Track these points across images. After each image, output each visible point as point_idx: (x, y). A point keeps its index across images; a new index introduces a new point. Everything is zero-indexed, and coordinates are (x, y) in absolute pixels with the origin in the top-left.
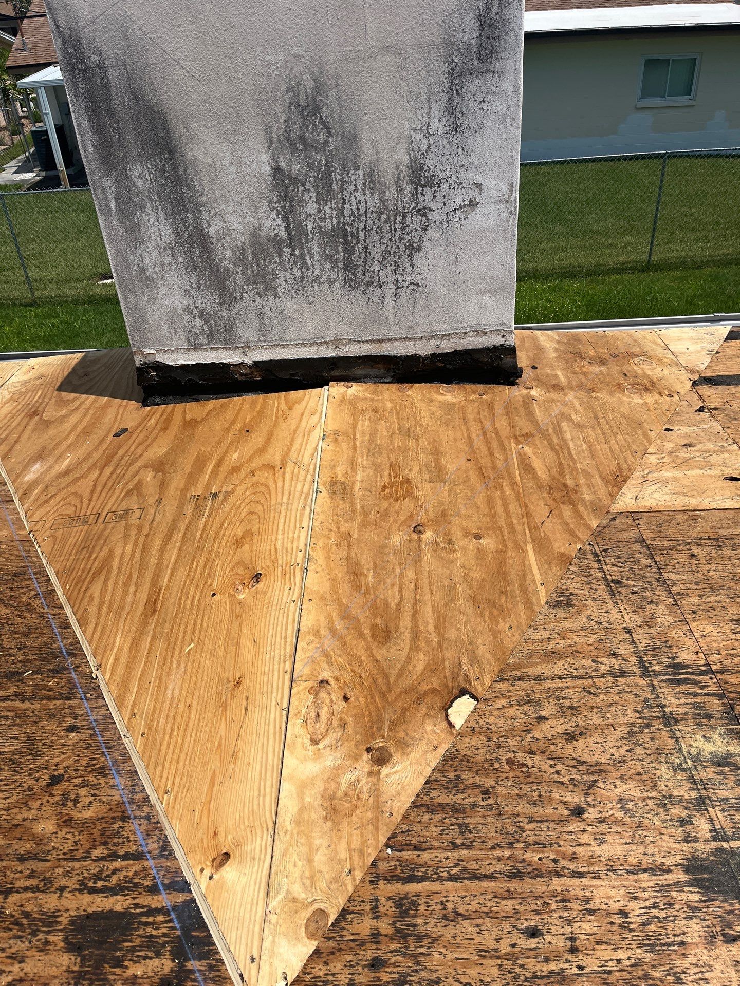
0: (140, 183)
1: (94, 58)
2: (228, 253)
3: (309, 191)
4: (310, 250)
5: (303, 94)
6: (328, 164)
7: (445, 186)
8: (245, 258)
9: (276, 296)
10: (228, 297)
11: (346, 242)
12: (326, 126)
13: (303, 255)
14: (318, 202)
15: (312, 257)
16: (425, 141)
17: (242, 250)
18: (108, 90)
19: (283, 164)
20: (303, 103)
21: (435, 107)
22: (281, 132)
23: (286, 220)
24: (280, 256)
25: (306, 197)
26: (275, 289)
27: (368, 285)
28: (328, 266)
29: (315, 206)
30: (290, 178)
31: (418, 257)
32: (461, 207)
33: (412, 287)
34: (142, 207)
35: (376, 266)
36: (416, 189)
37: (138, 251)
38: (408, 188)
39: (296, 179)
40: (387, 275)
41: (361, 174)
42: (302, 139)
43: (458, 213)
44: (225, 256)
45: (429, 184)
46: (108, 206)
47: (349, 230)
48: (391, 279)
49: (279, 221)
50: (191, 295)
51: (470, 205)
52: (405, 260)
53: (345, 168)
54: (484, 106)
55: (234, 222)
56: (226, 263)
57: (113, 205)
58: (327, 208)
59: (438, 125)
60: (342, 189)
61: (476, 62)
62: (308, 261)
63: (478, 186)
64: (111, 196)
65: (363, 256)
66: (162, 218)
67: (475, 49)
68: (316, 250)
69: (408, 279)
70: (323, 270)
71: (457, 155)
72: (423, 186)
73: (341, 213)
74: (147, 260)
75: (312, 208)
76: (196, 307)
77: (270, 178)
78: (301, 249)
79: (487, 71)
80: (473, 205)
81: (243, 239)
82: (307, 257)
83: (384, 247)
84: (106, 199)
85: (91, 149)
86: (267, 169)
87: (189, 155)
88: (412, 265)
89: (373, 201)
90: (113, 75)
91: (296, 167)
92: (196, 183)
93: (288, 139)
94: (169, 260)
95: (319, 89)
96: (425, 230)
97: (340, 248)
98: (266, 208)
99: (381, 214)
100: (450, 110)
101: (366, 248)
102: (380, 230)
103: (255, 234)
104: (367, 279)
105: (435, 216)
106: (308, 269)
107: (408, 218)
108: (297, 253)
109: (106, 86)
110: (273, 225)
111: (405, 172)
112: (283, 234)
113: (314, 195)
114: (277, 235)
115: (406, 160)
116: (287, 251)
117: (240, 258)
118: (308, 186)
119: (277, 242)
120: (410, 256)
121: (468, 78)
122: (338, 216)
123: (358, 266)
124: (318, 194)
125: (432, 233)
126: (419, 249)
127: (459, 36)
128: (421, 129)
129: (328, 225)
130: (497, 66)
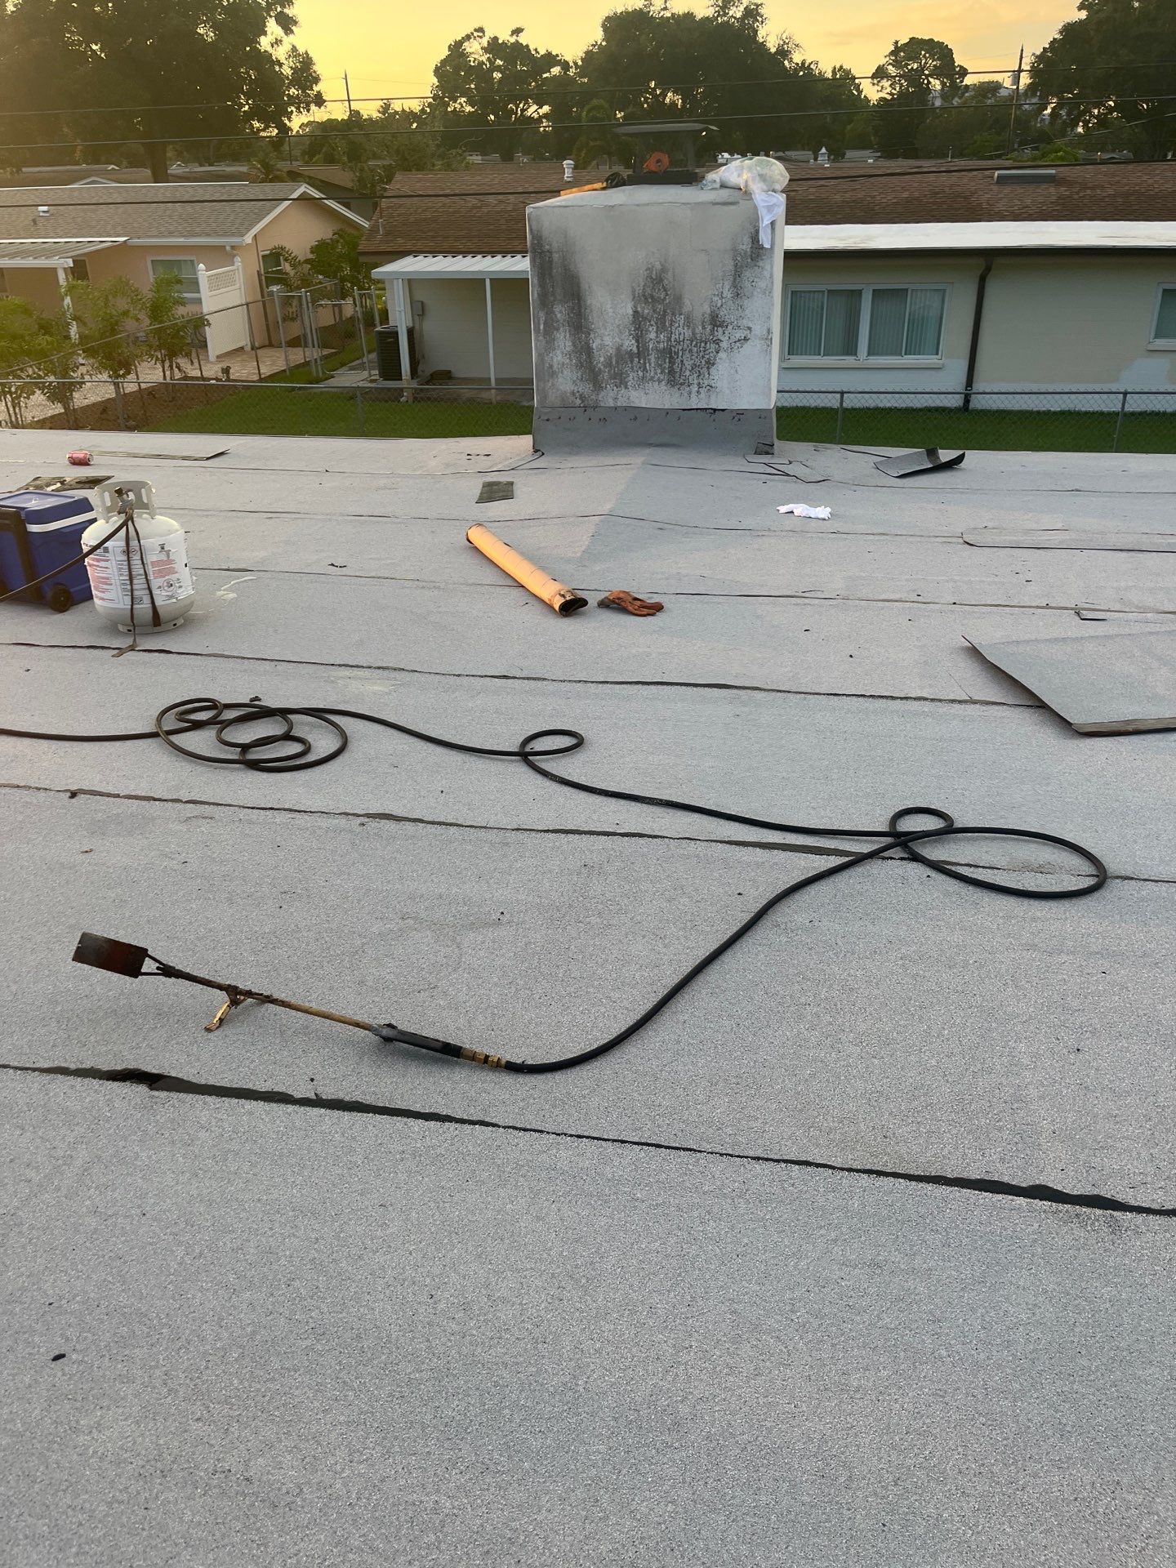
0: (559, 315)
1: (547, 247)
2: (602, 359)
3: (652, 325)
4: (649, 360)
5: (654, 272)
6: (665, 311)
7: (730, 327)
8: (611, 363)
9: (626, 388)
10: (598, 386)
11: (671, 357)
12: (665, 290)
13: (645, 363)
14: (657, 332)
15: (650, 365)
16: (720, 301)
17: (610, 358)
18: (551, 264)
19: (639, 309)
20: (654, 277)
21: (726, 283)
22: (641, 291)
23: (637, 341)
24: (632, 362)
25: (651, 329)
26: (626, 383)
27: (681, 384)
28: (659, 371)
29: (655, 334)
30: (642, 317)
31: (713, 370)
32: (739, 340)
33: (708, 387)
34: (558, 329)
35: (688, 373)
36: (714, 328)
37: (551, 355)
38: (709, 327)
39: (646, 318)
40: (693, 379)
41: (682, 317)
42: (652, 297)
43: (738, 344)
44: (600, 360)
45: (720, 326)
46: (539, 328)
47: (673, 349)
48: (696, 382)
49: (633, 341)
50: (576, 384)
51: (744, 340)
52: (705, 369)
53: (673, 314)
54: (753, 284)
55: (608, 341)
56: (599, 365)
57: (542, 327)
58: (662, 336)
59: (728, 294)
60: (671, 325)
61: (749, 260)
62: (648, 367)
63: (750, 328)
64: (542, 322)
65: (680, 366)
66: (568, 335)
67: (749, 253)
68: (653, 360)
69: (706, 382)
70: (656, 373)
71: (738, 310)
72: (717, 327)
73: (669, 339)
74: (555, 360)
75: (653, 335)
76: (578, 392)
77: (631, 319)
78: (645, 359)
79: (756, 266)
80: (746, 339)
81: (612, 351)
82: (648, 365)
83: (693, 361)
84: (539, 324)
85: (536, 295)
86: (630, 312)
87: (589, 302)
88: (709, 374)
89: (688, 333)
90: (556, 256)
91: (646, 311)
92: (590, 317)
93: (644, 295)
94: (568, 361)
95: (664, 270)
96: (717, 353)
97: (667, 360)
98: (627, 333)
99: (692, 341)
100: (734, 285)
101: (682, 361)
102: (691, 351)
103: (618, 349)
104: (681, 381)
105: (724, 345)
106: (647, 372)
107: (708, 345)
108: (642, 362)
109: (551, 262)
110: (630, 344)
111: (707, 318)
112: (635, 350)
113: (655, 328)
114: (631, 350)
115: (709, 311)
116: (636, 360)
117: (609, 364)
118: (652, 323)
119: (630, 354)
120: (708, 368)
121: (745, 268)
122: (668, 341)
123: (676, 372)
124: (658, 327)
125: (722, 355)
126: (713, 364)
127: (741, 247)
128: (718, 295)
129: (662, 346)
130: (761, 264)
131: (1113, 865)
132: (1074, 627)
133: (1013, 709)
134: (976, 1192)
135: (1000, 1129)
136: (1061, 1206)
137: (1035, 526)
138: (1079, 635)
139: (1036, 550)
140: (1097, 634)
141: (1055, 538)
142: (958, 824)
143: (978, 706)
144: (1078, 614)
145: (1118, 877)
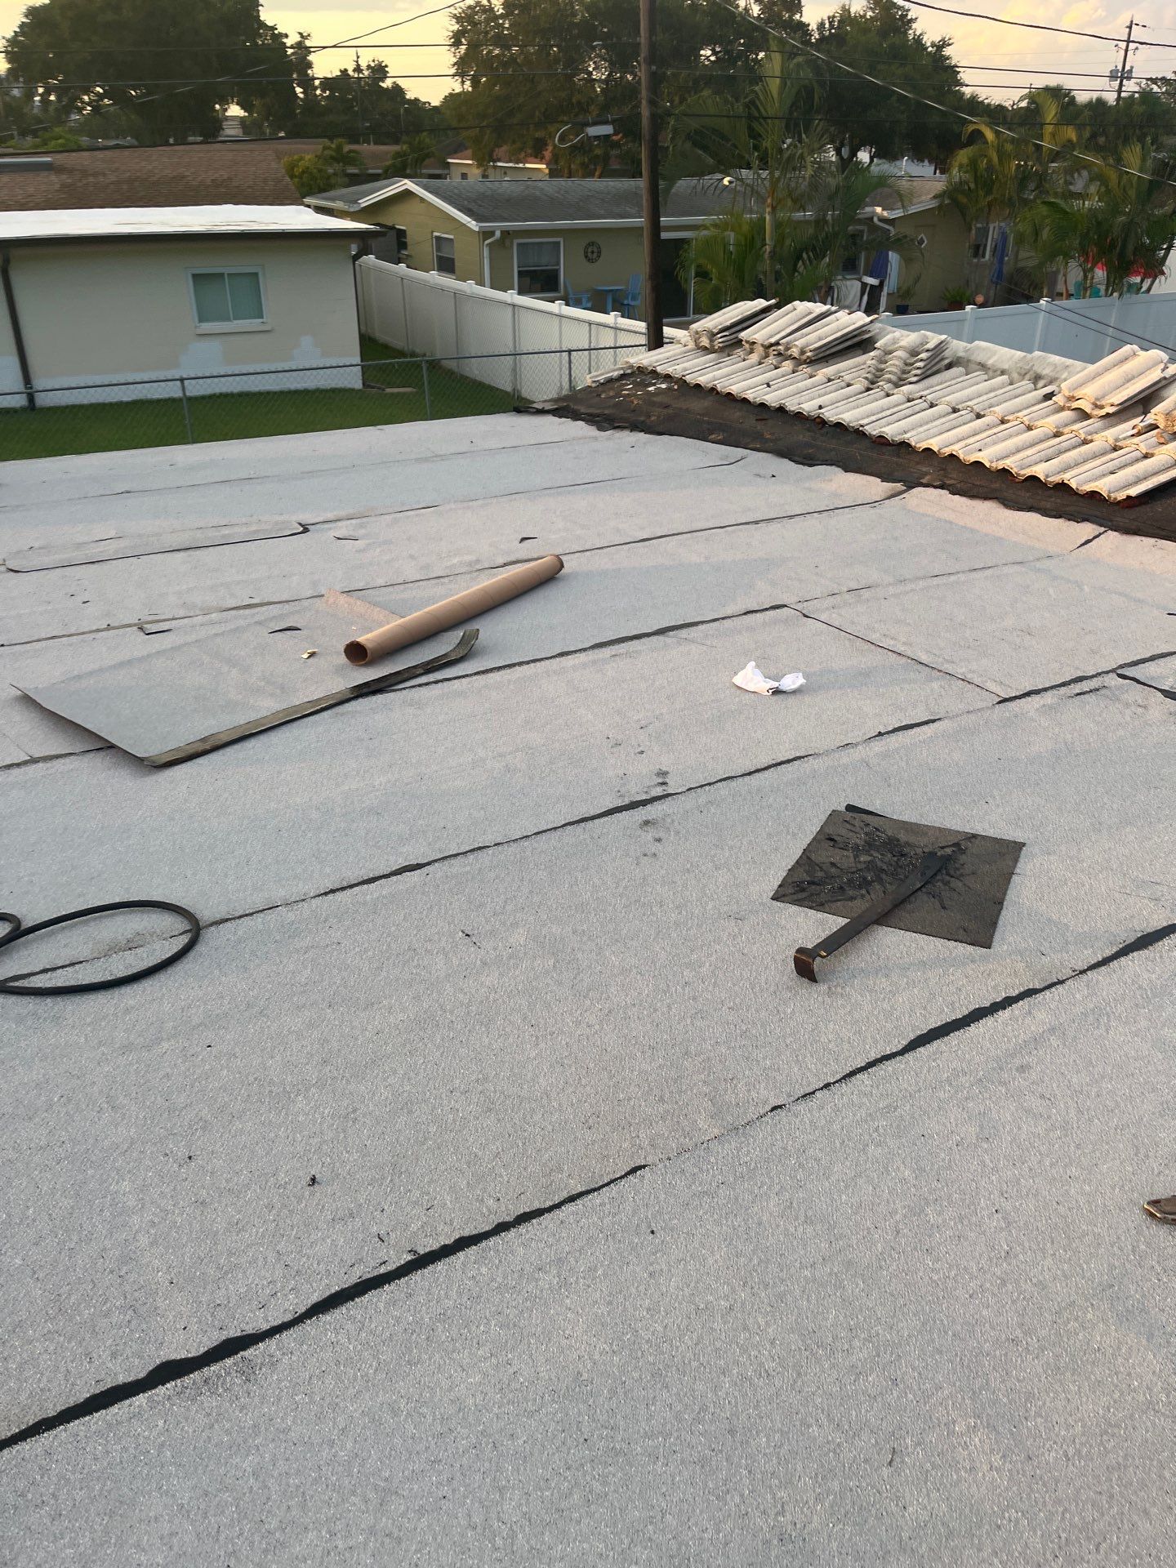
131: (205, 914)
132: (139, 645)
133: (80, 758)
134: (87, 1418)
135: (107, 1315)
136: (187, 1380)
137: (86, 539)
138: (145, 653)
139: (90, 565)
140: (164, 647)
141: (110, 548)
142: (27, 923)
143: (41, 765)
144: (141, 629)
145: (211, 925)
